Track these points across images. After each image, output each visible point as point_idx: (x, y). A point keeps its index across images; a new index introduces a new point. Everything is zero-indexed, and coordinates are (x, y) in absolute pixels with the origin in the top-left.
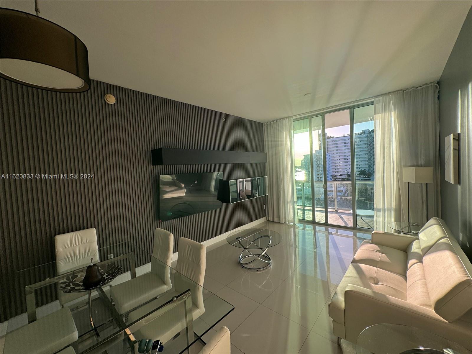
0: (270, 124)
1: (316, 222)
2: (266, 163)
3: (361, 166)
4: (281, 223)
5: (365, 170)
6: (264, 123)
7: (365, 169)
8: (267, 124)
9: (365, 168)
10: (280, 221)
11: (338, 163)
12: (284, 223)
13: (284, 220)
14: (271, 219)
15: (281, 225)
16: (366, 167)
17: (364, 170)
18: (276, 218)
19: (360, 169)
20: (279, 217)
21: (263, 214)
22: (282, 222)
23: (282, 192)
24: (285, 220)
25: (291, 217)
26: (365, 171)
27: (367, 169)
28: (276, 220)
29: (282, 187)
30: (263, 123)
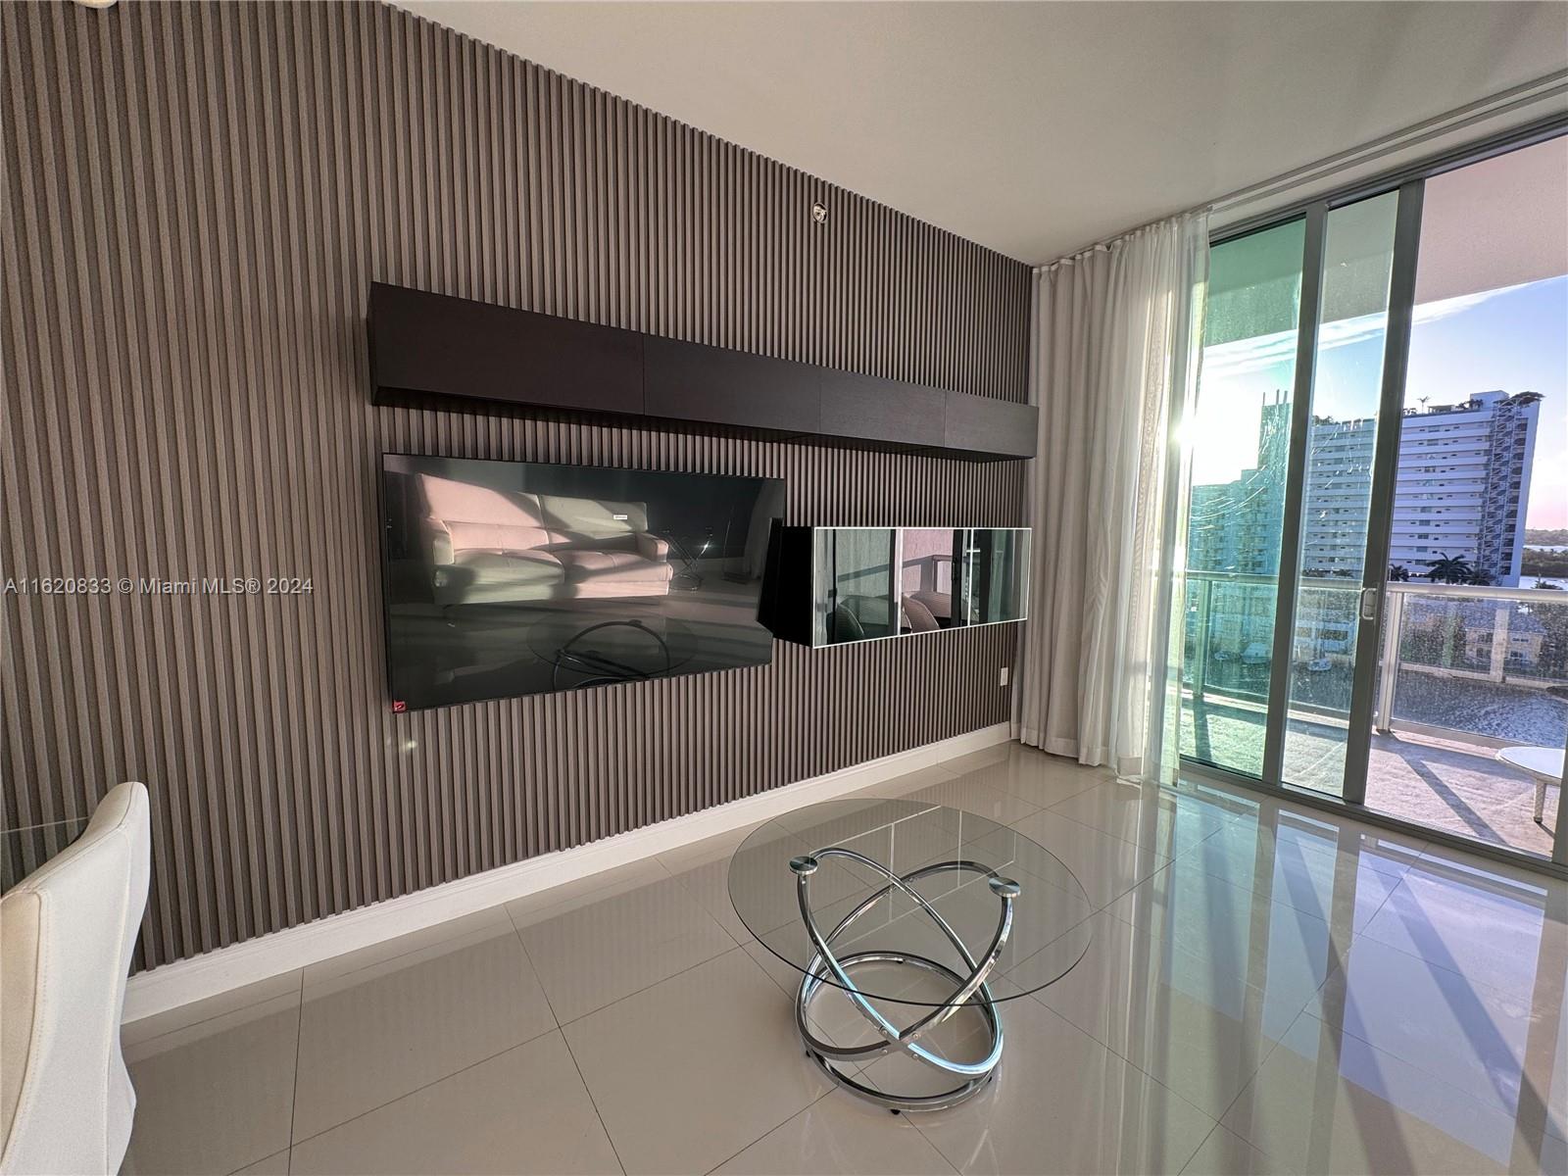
0: (1074, 266)
1: (1285, 786)
2: (1032, 461)
3: (1441, 543)
4: (1082, 765)
5: (1461, 560)
6: (1040, 266)
7: (1462, 557)
8: (1057, 271)
9: (1462, 552)
10: (1078, 751)
11: (1336, 525)
12: (1100, 765)
13: (1098, 751)
14: (1031, 736)
15: (1083, 774)
16: (1467, 549)
17: (1457, 558)
18: (1058, 736)
19: (1435, 552)
20: (1074, 733)
21: (995, 708)
22: (1087, 759)
23: (1103, 611)
24: (1107, 755)
25: (1138, 744)
26: (1463, 565)
27: (1470, 558)
28: (1057, 745)
29: (1105, 591)
30: (1032, 268)
